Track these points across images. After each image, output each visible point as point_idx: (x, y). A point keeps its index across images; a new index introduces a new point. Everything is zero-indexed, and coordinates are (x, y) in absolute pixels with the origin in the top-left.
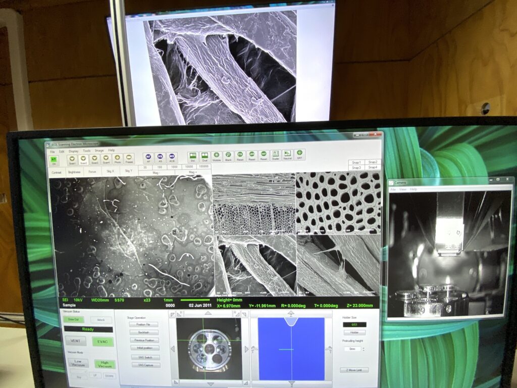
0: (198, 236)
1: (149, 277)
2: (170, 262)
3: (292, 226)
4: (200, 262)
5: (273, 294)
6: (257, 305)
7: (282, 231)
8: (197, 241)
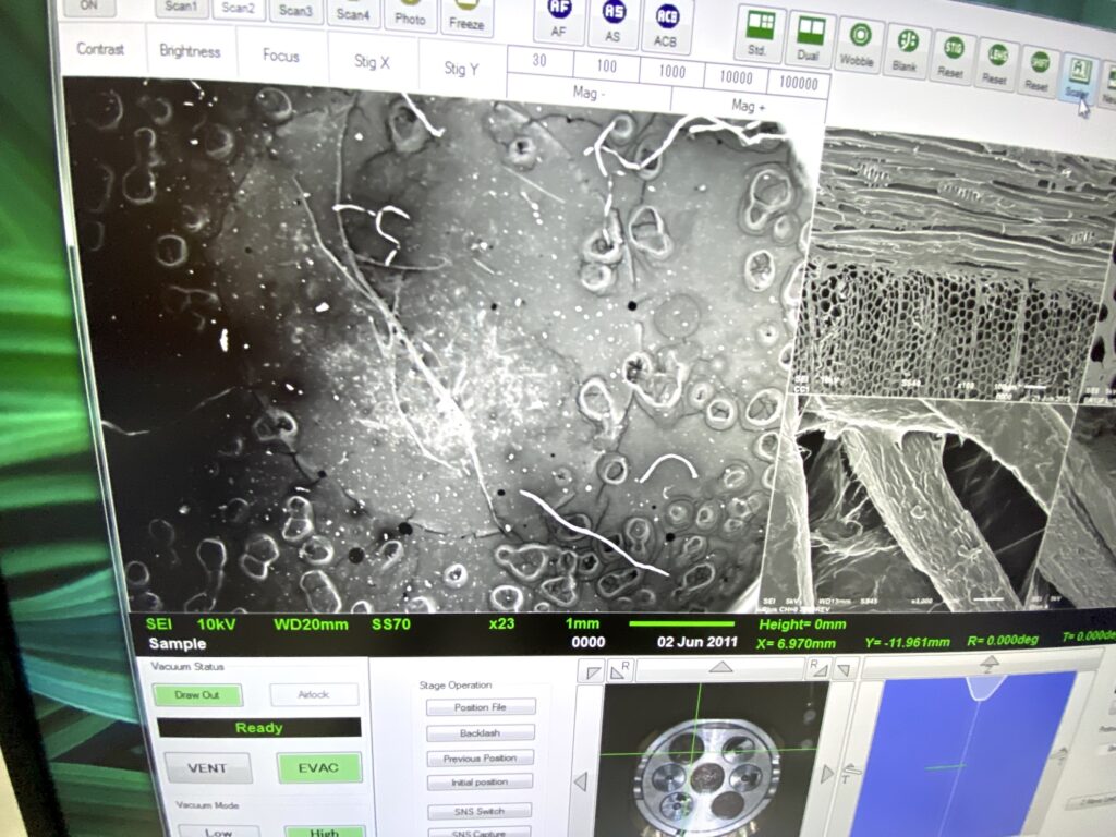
0: (727, 392)
1: (517, 538)
2: (605, 484)
3: (1073, 371)
4: (719, 491)
5: (952, 604)
6: (893, 640)
7: (1039, 387)
8: (718, 411)
